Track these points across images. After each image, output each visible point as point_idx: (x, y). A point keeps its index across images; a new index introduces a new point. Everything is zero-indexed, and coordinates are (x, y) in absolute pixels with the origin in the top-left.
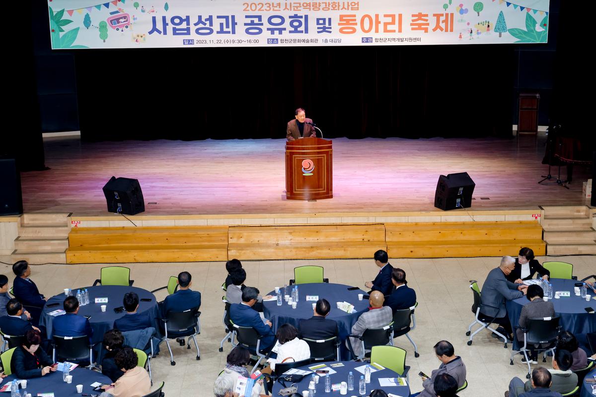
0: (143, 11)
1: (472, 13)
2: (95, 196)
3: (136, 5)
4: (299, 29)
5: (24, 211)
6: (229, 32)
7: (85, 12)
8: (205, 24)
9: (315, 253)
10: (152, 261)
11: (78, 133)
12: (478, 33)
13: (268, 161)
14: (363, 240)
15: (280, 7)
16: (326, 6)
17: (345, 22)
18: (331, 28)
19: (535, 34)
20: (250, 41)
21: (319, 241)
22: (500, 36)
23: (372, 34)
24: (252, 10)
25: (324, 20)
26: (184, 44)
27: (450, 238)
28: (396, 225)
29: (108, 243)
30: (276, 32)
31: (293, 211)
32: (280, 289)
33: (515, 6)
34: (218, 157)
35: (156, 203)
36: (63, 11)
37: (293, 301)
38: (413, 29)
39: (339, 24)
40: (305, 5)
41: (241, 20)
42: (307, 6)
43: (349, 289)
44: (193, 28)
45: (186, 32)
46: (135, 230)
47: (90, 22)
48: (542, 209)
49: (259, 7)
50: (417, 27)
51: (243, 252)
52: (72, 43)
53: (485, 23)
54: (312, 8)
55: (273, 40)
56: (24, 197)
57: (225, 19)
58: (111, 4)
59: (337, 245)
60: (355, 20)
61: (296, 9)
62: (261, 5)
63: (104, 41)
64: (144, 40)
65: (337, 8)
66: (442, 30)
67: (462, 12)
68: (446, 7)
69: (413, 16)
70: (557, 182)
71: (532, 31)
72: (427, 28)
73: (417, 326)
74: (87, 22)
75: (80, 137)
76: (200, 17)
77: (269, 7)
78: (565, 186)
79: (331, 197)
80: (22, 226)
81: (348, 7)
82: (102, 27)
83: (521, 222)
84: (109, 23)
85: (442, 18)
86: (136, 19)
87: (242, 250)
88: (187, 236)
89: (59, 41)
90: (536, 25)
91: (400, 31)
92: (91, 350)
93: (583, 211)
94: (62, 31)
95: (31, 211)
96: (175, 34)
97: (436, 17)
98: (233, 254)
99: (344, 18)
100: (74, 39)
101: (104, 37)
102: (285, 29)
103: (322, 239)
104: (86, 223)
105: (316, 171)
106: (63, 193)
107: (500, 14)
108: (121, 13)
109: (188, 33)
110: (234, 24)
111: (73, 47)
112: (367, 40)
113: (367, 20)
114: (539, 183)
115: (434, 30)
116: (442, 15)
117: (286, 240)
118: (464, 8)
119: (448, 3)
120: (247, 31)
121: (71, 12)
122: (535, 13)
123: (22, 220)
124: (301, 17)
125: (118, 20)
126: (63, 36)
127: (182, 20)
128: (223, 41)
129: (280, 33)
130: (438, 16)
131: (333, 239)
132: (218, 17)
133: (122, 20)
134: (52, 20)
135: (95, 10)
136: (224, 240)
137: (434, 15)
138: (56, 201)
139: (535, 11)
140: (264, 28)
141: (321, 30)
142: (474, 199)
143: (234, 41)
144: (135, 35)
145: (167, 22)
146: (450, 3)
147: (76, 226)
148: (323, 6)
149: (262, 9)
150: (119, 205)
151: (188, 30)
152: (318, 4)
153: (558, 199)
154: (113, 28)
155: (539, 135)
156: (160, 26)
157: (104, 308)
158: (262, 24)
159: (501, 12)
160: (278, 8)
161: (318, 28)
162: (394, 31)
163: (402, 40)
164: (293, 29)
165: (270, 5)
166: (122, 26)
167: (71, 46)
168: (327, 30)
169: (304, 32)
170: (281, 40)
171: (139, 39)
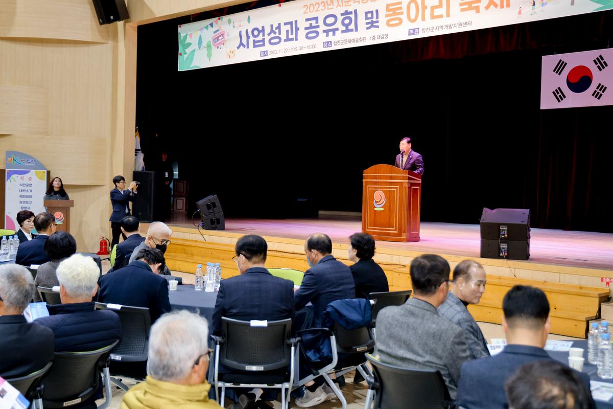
0: (234, 27)
3: (229, 21)
4: (350, 27)
6: (292, 39)
7: (199, 33)
8: (275, 33)
12: (543, 4)
15: (333, 5)
17: (391, 12)
18: (378, 22)
20: (309, 47)
22: (572, 4)
23: (419, 24)
24: (310, 12)
25: (372, 12)
26: (261, 56)
30: (331, 33)
36: (186, 35)
38: (462, 10)
39: (387, 16)
41: (302, 25)
44: (267, 38)
45: (262, 43)
47: (202, 42)
49: (316, 8)
50: (467, 6)
52: (191, 64)
55: (328, 42)
57: (290, 26)
58: (214, 24)
60: (401, 8)
61: (347, 4)
62: (317, 5)
63: (210, 60)
64: (234, 55)
66: (496, 6)
72: (479, 6)
74: (200, 43)
76: (272, 26)
77: (324, 6)
82: (209, 47)
84: (213, 42)
86: (229, 35)
89: (183, 63)
91: (448, 15)
94: (186, 53)
96: (255, 46)
99: (391, 8)
100: (193, 60)
101: (209, 56)
102: (337, 29)
108: (220, 31)
109: (264, 45)
110: (297, 29)
111: (193, 67)
112: (414, 31)
113: (413, 6)
115: (487, 8)
120: (307, 37)
121: (191, 35)
124: (351, 13)
125: (218, 38)
126: (186, 58)
127: (259, 32)
128: (288, 50)
129: (334, 34)
132: (285, 24)
133: (220, 38)
134: (180, 45)
135: (205, 30)
140: (320, 30)
141: (369, 25)
143: (297, 49)
144: (229, 51)
145: (249, 35)
149: (319, 9)
151: (263, 40)
154: (215, 46)
156: (244, 41)
158: (318, 27)
160: (331, 6)
162: (441, 16)
163: (450, 27)
164: (344, 28)
165: (325, 4)
166: (220, 44)
167: (191, 66)
168: (374, 24)
169: (354, 30)
170: (334, 42)
171: (231, 54)
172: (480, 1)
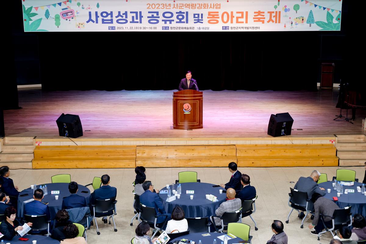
0: (83, 8)
1: (292, 11)
2: (51, 126)
3: (79, 4)
4: (182, 21)
5: (5, 135)
7: (46, 8)
8: (122, 17)
9: (191, 163)
10: (87, 167)
11: (40, 85)
12: (296, 24)
13: (162, 105)
14: (222, 155)
15: (170, 7)
17: (212, 16)
18: (202, 20)
19: (332, 25)
20: (151, 28)
21: (194, 155)
22: (310, 26)
23: (229, 24)
24: (152, 8)
25: (198, 15)
26: (109, 29)
27: (277, 155)
28: (243, 146)
29: (59, 156)
30: (168, 22)
31: (177, 136)
32: (170, 186)
33: (320, 7)
34: (130, 102)
35: (90, 131)
36: (31, 8)
37: (178, 194)
38: (255, 21)
39: (208, 18)
40: (186, 5)
41: (145, 15)
42: (187, 6)
43: (213, 186)
44: (115, 19)
45: (110, 22)
46: (77, 147)
47: (49, 14)
48: (336, 136)
49: (157, 6)
50: (257, 20)
51: (146, 162)
52: (37, 28)
53: (300, 18)
54: (191, 7)
55: (166, 27)
56: (5, 126)
57: (135, 14)
58: (62, 4)
59: (206, 158)
60: (218, 15)
61: (180, 8)
62: (158, 5)
63: (58, 27)
64: (84, 26)
65: (206, 7)
66: (273, 22)
67: (286, 10)
68: (276, 7)
69: (255, 13)
70: (346, 119)
71: (330, 23)
72: (264, 20)
73: (256, 210)
74: (47, 14)
75: (41, 88)
76: (119, 12)
77: (163, 6)
78: (351, 122)
79: (202, 127)
80: (4, 144)
81: (214, 7)
82: (57, 18)
83: (322, 145)
84: (61, 15)
85: (274, 14)
86: (79, 13)
87: (145, 161)
88: (110, 152)
89: (29, 27)
90: (333, 19)
91: (247, 22)
92: (49, 224)
93: (362, 138)
94: (31, 20)
95: (10, 135)
96: (103, 23)
97: (269, 14)
98: (140, 164)
99: (211, 14)
100: (39, 25)
101: (58, 24)
102: (173, 20)
103: (195, 154)
104: (46, 143)
105: (192, 111)
106: (30, 124)
107: (310, 12)
108: (69, 9)
109: (112, 23)
110: (141, 17)
111: (38, 30)
112: (226, 28)
113: (225, 15)
114: (334, 120)
115: (268, 22)
116: (273, 12)
117: (172, 154)
118: (287, 8)
119: (277, 5)
120: (149, 22)
121: (36, 8)
122: (332, 11)
123: (4, 141)
124: (184, 13)
125: (67, 14)
127: (108, 14)
128: (134, 28)
129: (170, 23)
130: (271, 13)
131: (203, 154)
132: (131, 12)
133: (69, 14)
134: (24, 13)
135: (52, 7)
136: (133, 155)
137: (268, 12)
138: (25, 129)
139: (333, 10)
140: (160, 20)
141: (197, 21)
142: (293, 130)
143: (141, 28)
144: (78, 23)
145: (98, 15)
146: (279, 5)
147: (39, 145)
148: (198, 6)
149: (159, 7)
150: (67, 131)
151: (112, 20)
152: (194, 6)
153: (346, 130)
154: (64, 18)
155: (334, 89)
156: (94, 18)
157: (57, 197)
158: (159, 17)
159: (311, 11)
160: (169, 7)
161: (195, 20)
162: (243, 22)
163: (248, 28)
164: (178, 21)
166: (70, 17)
167: (37, 29)
169: (185, 22)
170: (171, 27)
171: (80, 26)
172: (264, 18)
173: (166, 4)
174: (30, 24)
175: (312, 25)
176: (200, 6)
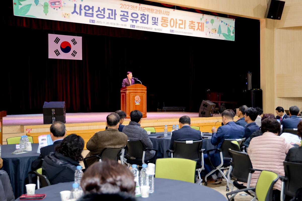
1: (210, 24)
4: (144, 22)
6: (112, 19)
8: (101, 12)
12: (212, 34)
15: (136, 9)
16: (156, 11)
17: (163, 21)
18: (158, 23)
19: (230, 36)
20: (122, 25)
23: (174, 29)
24: (124, 8)
25: (155, 18)
26: (90, 22)
30: (134, 22)
33: (224, 23)
38: (189, 28)
39: (161, 22)
40: (148, 9)
41: (119, 13)
42: (148, 10)
44: (95, 14)
45: (91, 15)
47: (39, 1)
49: (127, 7)
50: (191, 27)
52: (26, 13)
53: (214, 29)
54: (150, 11)
55: (133, 25)
57: (111, 11)
60: (167, 20)
61: (143, 11)
62: (128, 6)
63: (46, 15)
64: (69, 17)
65: (160, 13)
66: (200, 30)
67: (207, 23)
68: (201, 19)
69: (190, 22)
72: (195, 28)
74: (37, 1)
76: (99, 8)
81: (165, 14)
82: (46, 6)
84: (50, 4)
85: (200, 25)
86: (65, 4)
89: (18, 11)
90: (231, 32)
94: (21, 4)
96: (85, 15)
99: (163, 19)
100: (28, 10)
101: (46, 12)
102: (138, 21)
104: (36, 130)
105: (141, 102)
107: (219, 26)
109: (92, 16)
110: (115, 14)
112: (172, 31)
113: (172, 21)
119: (202, 18)
120: (121, 19)
124: (146, 15)
125: (55, 3)
126: (21, 8)
127: (90, 8)
128: (109, 24)
129: (136, 22)
130: (199, 23)
132: (108, 9)
133: (57, 3)
137: (197, 23)
139: (230, 26)
140: (129, 18)
141: (154, 23)
143: (115, 24)
144: (64, 14)
145: (82, 8)
146: (203, 18)
147: (29, 132)
148: (155, 11)
149: (129, 9)
151: (92, 14)
152: (153, 9)
154: (52, 7)
156: (78, 10)
158: (128, 16)
161: (153, 22)
162: (182, 28)
163: (185, 33)
164: (142, 21)
165: (132, 7)
166: (57, 7)
167: (26, 15)
168: (156, 24)
169: (146, 23)
170: (137, 26)
171: (66, 16)
172: (195, 27)
173: (134, 6)
174: (19, 8)
175: (220, 35)
176: (157, 12)
